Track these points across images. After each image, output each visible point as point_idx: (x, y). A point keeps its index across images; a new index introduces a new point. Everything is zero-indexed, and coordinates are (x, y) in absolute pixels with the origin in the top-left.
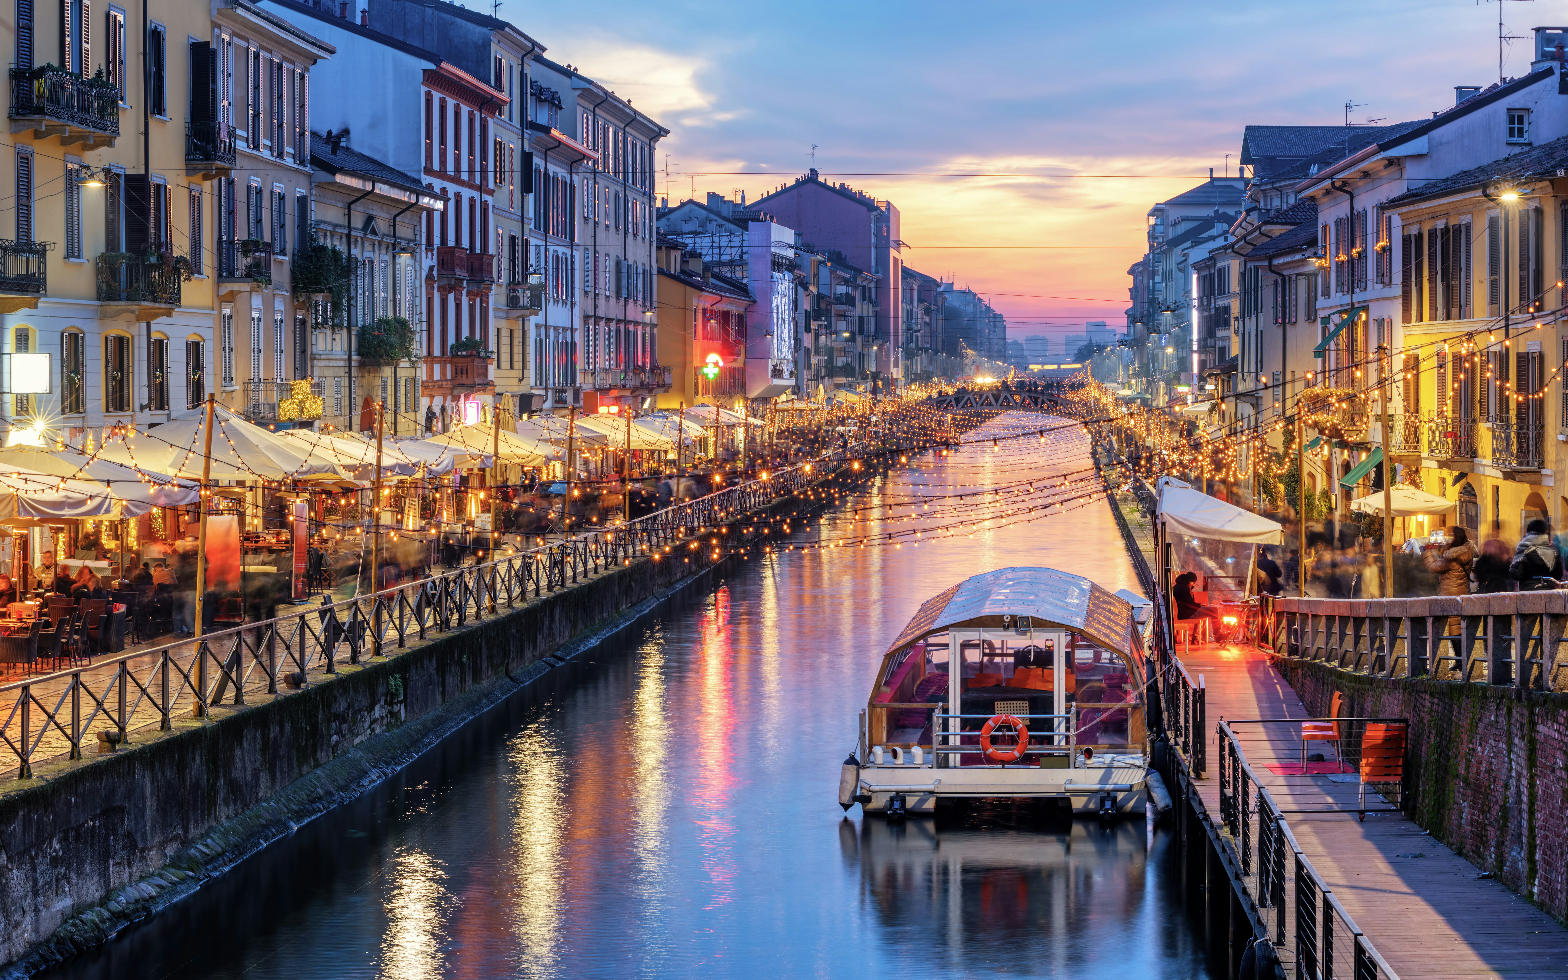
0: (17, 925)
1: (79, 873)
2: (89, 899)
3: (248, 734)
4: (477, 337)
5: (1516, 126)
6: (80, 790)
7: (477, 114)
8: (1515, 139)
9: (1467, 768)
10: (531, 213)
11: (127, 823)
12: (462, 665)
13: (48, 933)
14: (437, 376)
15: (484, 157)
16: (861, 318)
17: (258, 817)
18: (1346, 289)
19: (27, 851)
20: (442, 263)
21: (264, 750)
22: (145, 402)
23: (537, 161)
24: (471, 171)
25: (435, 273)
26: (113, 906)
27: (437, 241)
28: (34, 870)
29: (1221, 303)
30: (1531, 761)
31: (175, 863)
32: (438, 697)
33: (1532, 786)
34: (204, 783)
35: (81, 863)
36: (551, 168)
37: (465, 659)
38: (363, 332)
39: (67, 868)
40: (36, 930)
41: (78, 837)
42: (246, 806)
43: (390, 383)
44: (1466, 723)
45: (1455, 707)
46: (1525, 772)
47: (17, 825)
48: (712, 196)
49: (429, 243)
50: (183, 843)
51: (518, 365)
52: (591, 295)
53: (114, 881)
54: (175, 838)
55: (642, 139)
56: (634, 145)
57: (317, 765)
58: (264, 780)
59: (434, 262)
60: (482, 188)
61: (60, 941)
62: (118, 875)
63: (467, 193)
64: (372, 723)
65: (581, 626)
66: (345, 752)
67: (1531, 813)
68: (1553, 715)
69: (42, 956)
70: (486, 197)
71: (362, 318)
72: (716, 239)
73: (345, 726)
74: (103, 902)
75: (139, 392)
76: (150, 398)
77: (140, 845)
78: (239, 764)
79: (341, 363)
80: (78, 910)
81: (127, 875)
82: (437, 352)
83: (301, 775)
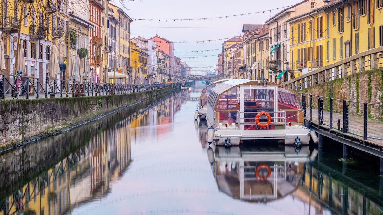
0: (37, 127)
1: (48, 120)
2: (50, 127)
3: (76, 102)
4: (99, 55)
5: (312, 6)
6: (48, 103)
7: (99, 11)
8: (312, 8)
9: (338, 95)
10: (108, 32)
11: (56, 113)
12: (110, 102)
13: (43, 131)
14: (92, 62)
15: (100, 20)
16: (167, 64)
17: (79, 119)
18: (276, 41)
19: (39, 112)
20: (93, 39)
21: (79, 106)
22: (39, 57)
23: (110, 22)
24: (98, 22)
25: (91, 41)
26: (54, 128)
27: (92, 35)
28: (40, 116)
29: (239, 59)
30: (357, 87)
31: (65, 124)
32: (107, 107)
33: (358, 92)
34: (69, 109)
35: (49, 118)
36: (112, 24)
37: (111, 101)
38: (78, 51)
39: (46, 118)
40: (41, 129)
41: (48, 112)
42: (76, 117)
43: (83, 62)
44: (337, 87)
45: (334, 84)
46: (355, 90)
47: (38, 106)
48: (139, 37)
49: (90, 35)
50: (66, 121)
51: (106, 62)
52: (119, 51)
53: (54, 124)
54: (64, 119)
55: (128, 22)
56: (127, 22)
57: (87, 113)
58: (79, 113)
59: (91, 39)
60: (100, 26)
61: (45, 133)
62: (55, 123)
63: (97, 26)
64: (96, 108)
65: (128, 102)
66: (92, 112)
67: (358, 97)
68: (364, 75)
69: (42, 135)
70: (100, 28)
71: (78, 48)
72: (141, 44)
73: (92, 107)
74: (53, 127)
75: (38, 55)
76: (40, 56)
77: (59, 118)
78: (75, 108)
79: (74, 56)
80: (48, 128)
81: (56, 124)
82: (92, 57)
83: (85, 114)
